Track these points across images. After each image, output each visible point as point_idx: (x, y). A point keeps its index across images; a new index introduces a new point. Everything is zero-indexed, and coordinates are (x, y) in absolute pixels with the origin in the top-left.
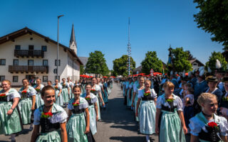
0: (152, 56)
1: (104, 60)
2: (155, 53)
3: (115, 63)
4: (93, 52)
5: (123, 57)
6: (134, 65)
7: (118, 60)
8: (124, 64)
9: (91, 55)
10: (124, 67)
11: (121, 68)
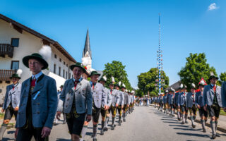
0: (199, 61)
1: (124, 74)
2: (203, 56)
3: (140, 78)
4: (111, 63)
5: (151, 71)
6: (167, 82)
7: (145, 74)
8: (153, 80)
9: (108, 66)
10: (153, 85)
11: (148, 86)
